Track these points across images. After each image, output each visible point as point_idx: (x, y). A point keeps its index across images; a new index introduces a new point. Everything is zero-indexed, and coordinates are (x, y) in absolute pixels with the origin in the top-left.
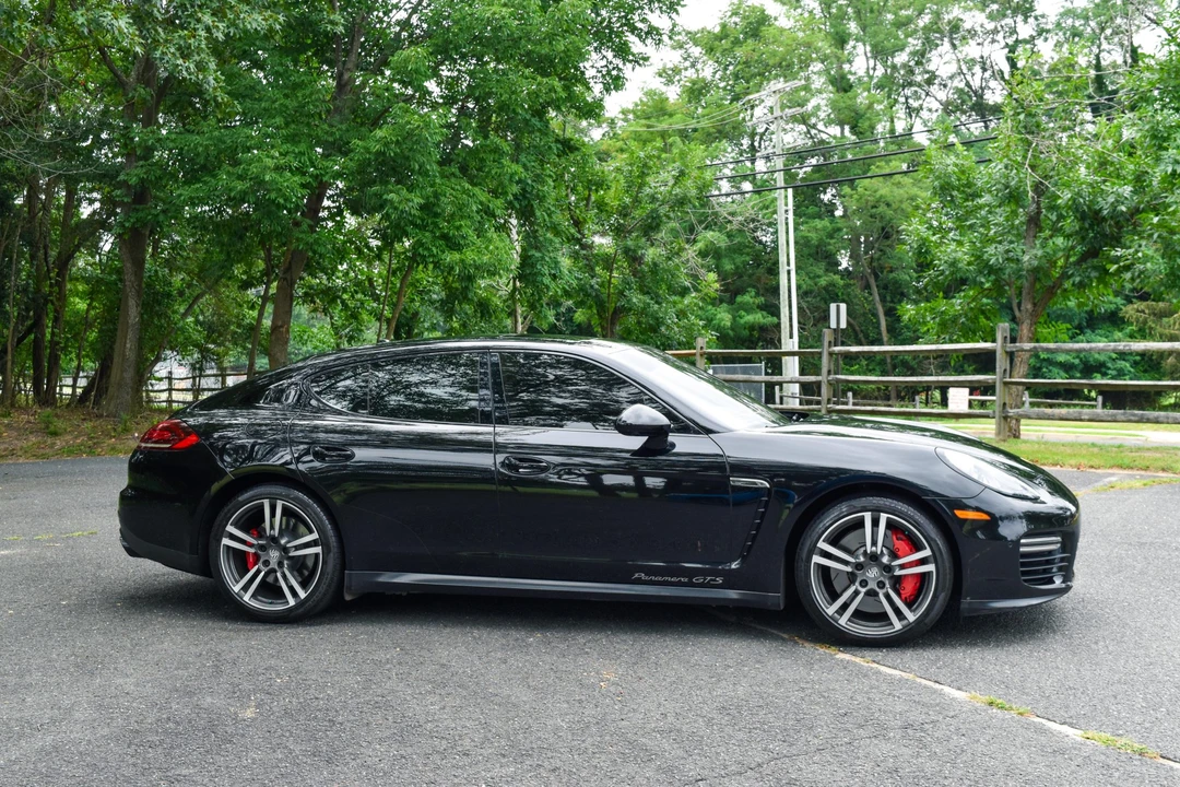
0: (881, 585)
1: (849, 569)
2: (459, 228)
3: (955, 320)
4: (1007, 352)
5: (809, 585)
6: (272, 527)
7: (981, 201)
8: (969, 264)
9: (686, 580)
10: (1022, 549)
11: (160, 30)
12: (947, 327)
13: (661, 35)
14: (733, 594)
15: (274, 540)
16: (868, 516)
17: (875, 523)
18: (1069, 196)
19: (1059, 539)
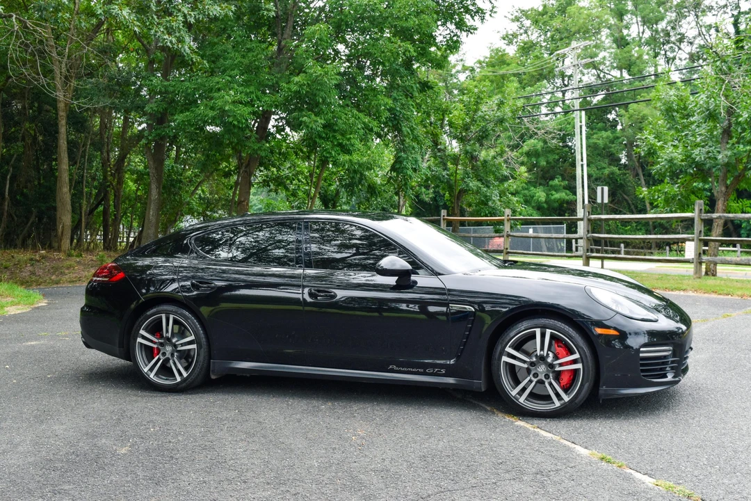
0: (547, 376)
1: (526, 366)
2: (349, 139)
3: (674, 198)
4: (702, 220)
5: (499, 376)
6: (167, 331)
7: (692, 119)
8: (682, 161)
9: (422, 370)
10: (641, 355)
11: (155, 17)
12: (669, 201)
13: (485, 13)
14: (451, 380)
15: (169, 339)
16: (538, 331)
17: (543, 335)
18: (747, 115)
19: (671, 348)
